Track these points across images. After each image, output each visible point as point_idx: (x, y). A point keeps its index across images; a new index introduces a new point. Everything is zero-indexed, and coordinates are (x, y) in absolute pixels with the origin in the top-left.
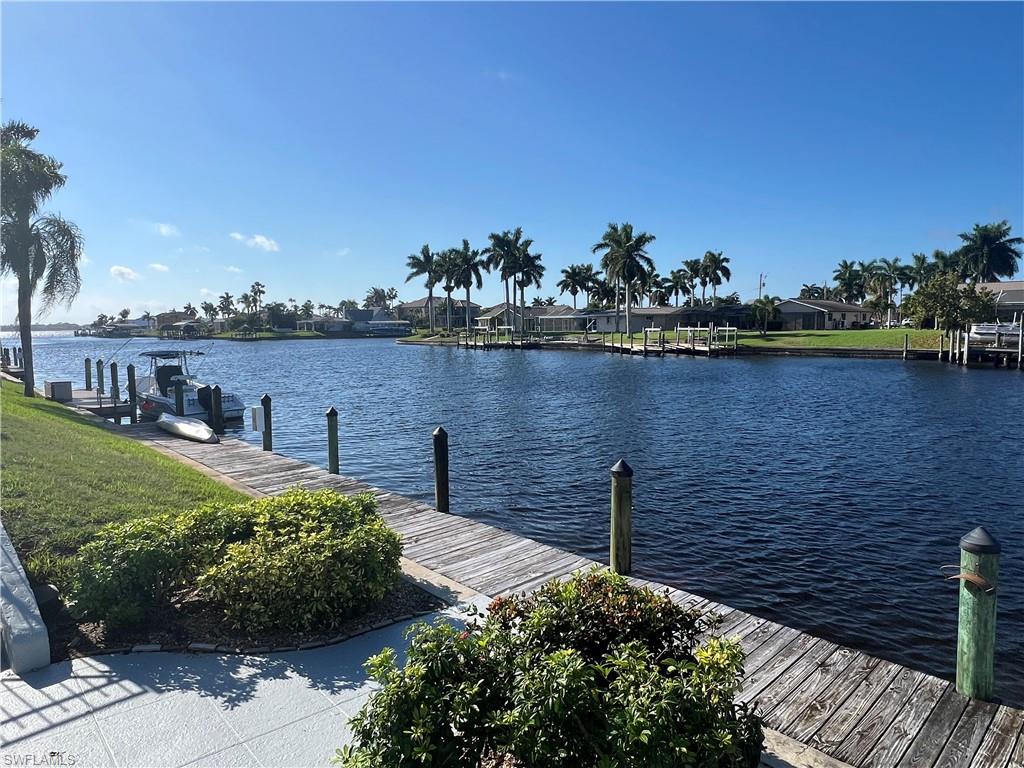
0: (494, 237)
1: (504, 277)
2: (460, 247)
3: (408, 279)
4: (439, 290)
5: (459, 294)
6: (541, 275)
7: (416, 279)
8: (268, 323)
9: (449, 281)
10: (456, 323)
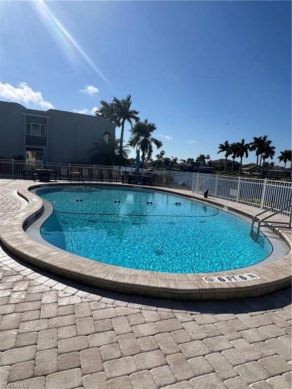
0: (255, 139)
1: (257, 154)
2: (241, 142)
3: (219, 153)
4: (230, 158)
5: (238, 160)
6: (273, 155)
7: (221, 153)
8: (164, 164)
9: (235, 154)
10: (235, 170)
